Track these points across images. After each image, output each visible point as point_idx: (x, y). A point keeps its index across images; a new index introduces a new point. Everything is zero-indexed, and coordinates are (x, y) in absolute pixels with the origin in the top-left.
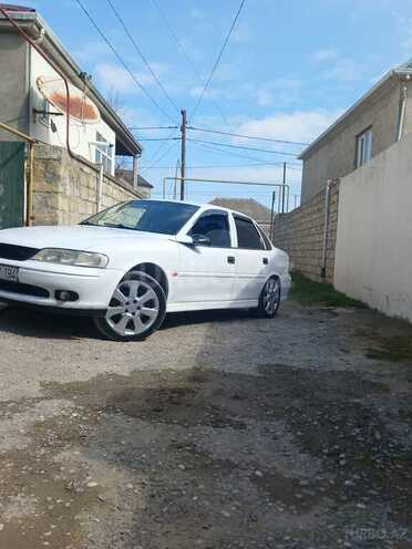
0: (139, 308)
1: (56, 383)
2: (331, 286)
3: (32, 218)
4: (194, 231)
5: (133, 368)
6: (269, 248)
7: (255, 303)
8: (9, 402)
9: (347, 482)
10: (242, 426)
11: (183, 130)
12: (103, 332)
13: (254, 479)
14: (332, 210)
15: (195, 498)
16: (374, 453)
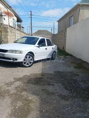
0: (29, 61)
1: (16, 78)
2: (65, 51)
3: (3, 41)
4: (39, 44)
5: (30, 74)
6: (53, 45)
8: (9, 83)
9: (74, 95)
10: (53, 85)
12: (22, 66)
13: (58, 95)
14: (65, 35)
15: (49, 100)
16: (78, 89)
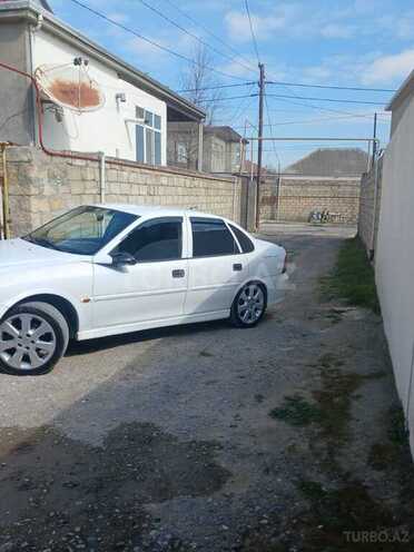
0: (33, 342)
3: (9, 222)
6: (249, 249)
7: (226, 314)
11: (261, 85)
